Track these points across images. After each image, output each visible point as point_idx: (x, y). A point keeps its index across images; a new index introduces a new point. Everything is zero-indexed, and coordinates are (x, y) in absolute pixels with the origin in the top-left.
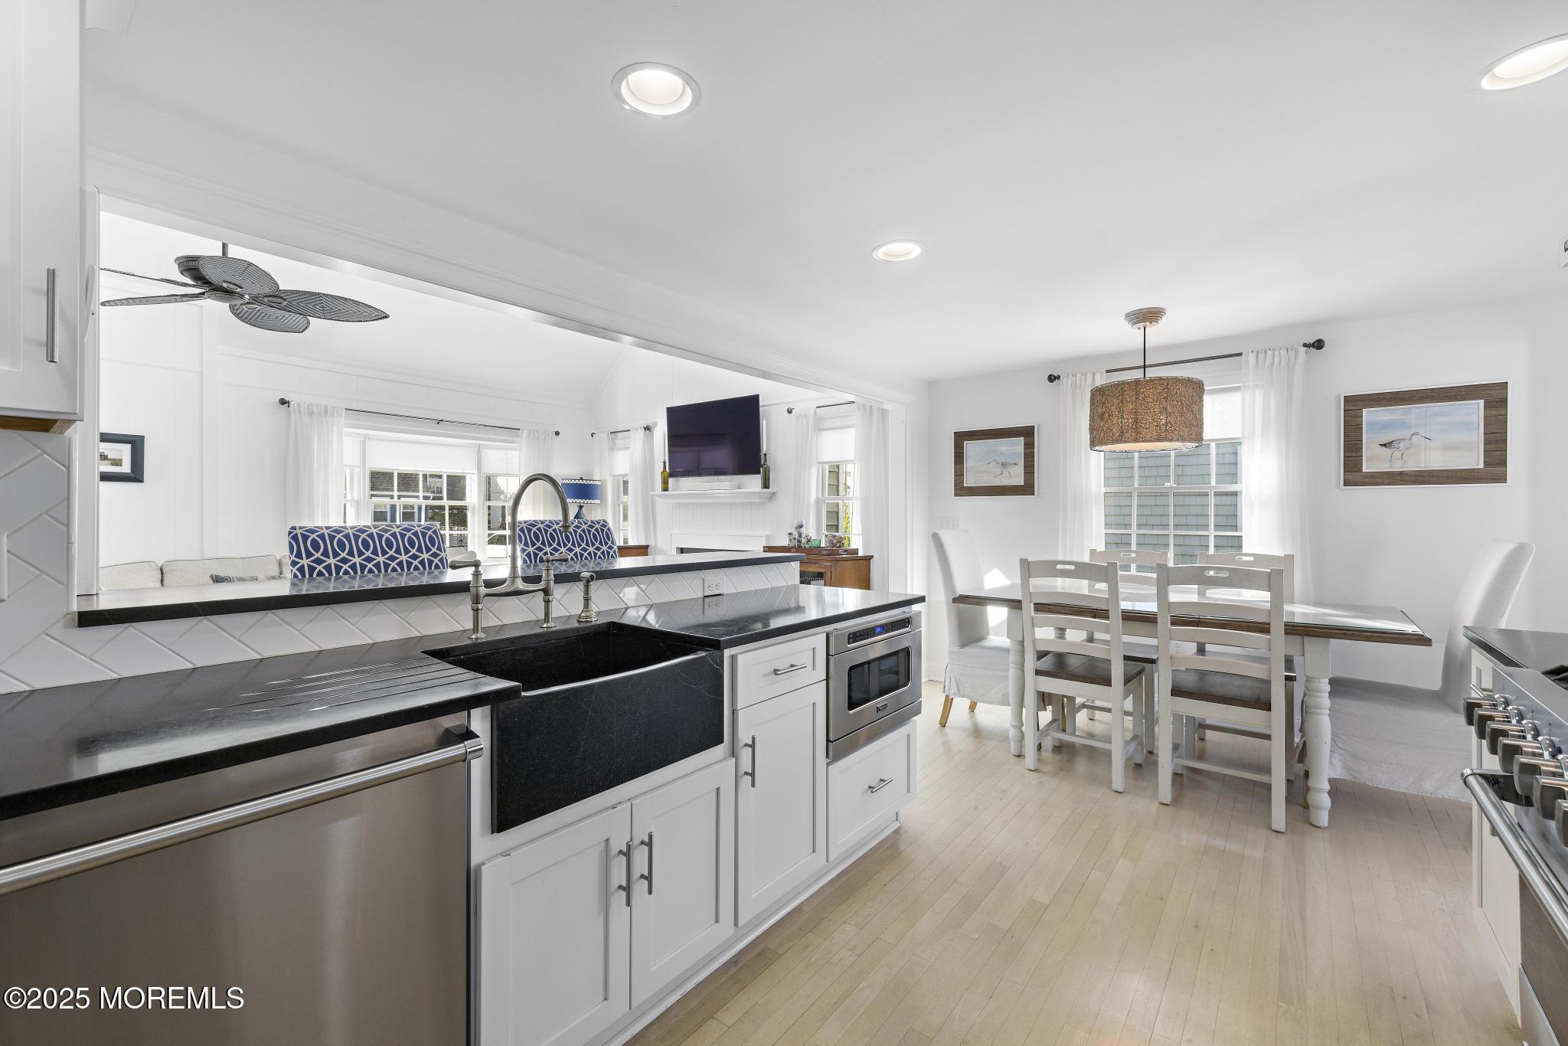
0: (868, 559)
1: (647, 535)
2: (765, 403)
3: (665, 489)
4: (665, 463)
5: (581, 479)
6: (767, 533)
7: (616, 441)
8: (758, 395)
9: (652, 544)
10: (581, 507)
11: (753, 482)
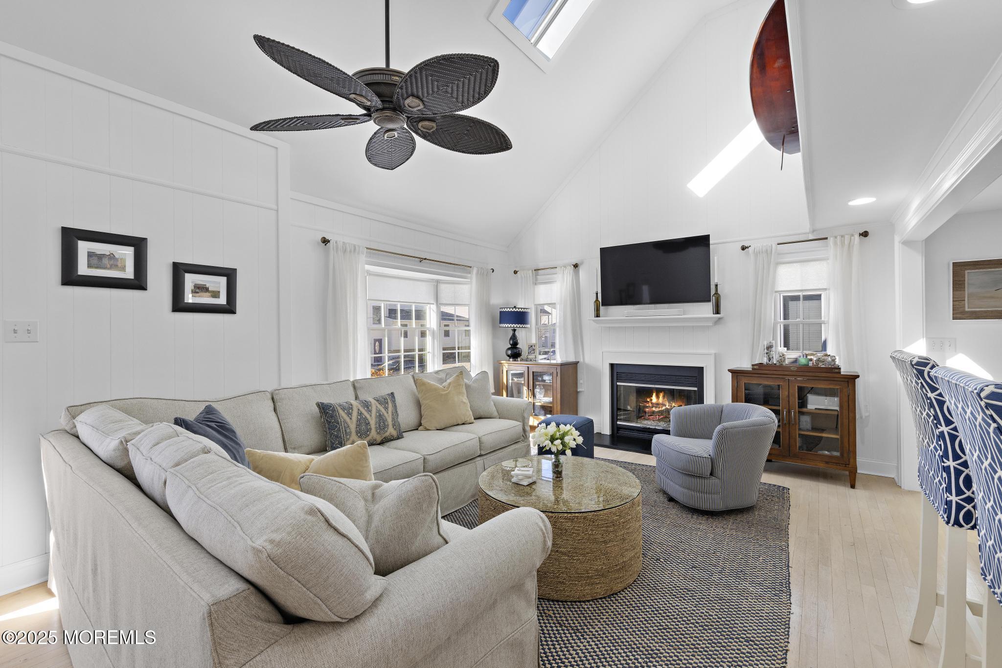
0: (854, 378)
1: (576, 353)
2: (716, 242)
3: (598, 316)
4: (597, 294)
5: (515, 307)
6: (713, 351)
7: (538, 277)
8: (709, 235)
9: (581, 360)
10: (514, 330)
11: (704, 310)
